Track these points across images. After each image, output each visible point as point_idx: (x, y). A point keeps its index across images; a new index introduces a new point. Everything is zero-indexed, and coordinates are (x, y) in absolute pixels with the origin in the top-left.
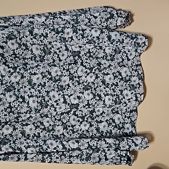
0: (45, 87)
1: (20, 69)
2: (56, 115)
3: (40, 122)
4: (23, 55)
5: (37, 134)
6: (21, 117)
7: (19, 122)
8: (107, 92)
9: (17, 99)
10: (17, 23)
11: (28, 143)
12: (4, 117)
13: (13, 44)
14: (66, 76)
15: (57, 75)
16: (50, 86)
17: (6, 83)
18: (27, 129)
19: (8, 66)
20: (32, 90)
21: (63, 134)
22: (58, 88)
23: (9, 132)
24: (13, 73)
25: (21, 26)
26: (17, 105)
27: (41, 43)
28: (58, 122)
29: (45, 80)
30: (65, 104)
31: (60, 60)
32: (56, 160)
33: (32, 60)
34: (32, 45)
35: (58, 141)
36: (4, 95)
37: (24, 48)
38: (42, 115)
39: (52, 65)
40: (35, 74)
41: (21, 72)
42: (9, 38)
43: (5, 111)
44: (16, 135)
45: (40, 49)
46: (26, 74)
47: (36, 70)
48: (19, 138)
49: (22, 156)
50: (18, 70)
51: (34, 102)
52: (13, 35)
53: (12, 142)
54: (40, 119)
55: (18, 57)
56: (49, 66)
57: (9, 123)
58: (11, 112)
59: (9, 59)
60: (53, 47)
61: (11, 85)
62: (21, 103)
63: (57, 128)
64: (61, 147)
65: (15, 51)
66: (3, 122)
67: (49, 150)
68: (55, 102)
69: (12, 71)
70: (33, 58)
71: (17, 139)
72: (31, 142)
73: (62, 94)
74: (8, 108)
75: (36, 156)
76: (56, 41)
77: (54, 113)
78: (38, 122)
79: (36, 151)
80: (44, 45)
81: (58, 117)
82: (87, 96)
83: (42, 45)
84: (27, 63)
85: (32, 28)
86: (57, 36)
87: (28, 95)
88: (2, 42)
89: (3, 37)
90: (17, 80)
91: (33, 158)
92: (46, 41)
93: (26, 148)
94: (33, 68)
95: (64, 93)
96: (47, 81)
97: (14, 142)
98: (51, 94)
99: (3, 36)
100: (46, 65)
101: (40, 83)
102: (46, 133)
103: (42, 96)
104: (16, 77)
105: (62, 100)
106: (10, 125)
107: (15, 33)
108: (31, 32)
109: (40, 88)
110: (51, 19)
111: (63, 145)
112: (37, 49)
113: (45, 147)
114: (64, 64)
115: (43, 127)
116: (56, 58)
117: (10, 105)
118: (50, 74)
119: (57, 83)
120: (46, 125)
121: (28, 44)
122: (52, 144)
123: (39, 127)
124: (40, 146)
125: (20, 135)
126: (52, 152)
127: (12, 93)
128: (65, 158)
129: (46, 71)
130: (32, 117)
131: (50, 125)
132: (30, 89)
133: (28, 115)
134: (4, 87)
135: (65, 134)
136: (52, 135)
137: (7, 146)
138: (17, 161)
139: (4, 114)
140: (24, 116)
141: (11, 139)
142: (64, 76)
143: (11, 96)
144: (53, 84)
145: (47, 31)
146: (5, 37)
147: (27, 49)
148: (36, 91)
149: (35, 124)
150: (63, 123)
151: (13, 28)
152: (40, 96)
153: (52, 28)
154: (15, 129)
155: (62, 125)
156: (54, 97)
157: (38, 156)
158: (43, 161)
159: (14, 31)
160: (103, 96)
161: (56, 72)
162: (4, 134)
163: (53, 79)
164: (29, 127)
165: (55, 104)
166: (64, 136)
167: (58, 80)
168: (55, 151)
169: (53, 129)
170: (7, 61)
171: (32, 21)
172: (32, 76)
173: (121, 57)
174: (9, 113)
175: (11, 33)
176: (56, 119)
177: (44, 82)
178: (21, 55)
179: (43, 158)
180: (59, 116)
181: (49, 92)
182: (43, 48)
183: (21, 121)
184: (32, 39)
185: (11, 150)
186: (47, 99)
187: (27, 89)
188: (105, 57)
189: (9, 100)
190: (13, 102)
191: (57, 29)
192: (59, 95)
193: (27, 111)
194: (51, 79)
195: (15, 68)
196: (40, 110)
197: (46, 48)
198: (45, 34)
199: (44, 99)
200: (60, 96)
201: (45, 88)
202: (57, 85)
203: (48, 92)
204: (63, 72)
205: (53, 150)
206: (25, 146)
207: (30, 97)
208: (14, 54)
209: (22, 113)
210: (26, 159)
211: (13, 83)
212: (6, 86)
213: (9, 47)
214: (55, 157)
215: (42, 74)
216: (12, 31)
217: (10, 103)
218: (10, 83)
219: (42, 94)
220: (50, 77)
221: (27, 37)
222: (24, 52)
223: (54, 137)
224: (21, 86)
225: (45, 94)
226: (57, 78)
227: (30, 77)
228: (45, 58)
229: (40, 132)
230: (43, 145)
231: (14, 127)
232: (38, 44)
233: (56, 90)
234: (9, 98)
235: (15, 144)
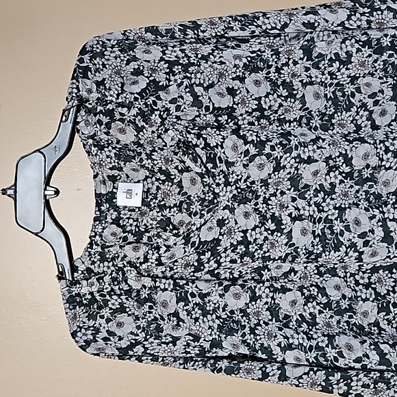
0: (334, 196)
1: (273, 148)
2: (359, 270)
3: (317, 286)
4: (280, 112)
5: (308, 316)
6: (269, 270)
7: (263, 282)
9: (263, 224)
10: (273, 28)
11: (288, 338)
12: (229, 265)
13: (257, 83)
14: (390, 168)
15: (368, 166)
16: (346, 195)
17: (236, 182)
18: (284, 301)
19: (244, 138)
20: (301, 203)
21: (376, 324)
22: (367, 200)
23: (241, 303)
24: (255, 156)
25: (279, 35)
26: (262, 238)
27: (329, 81)
28: (364, 291)
29: (335, 178)
30: (386, 245)
31: (375, 127)
32: (362, 391)
33: (300, 125)
34: (304, 85)
35: (365, 341)
36: (232, 210)
37: (285, 93)
38: (321, 269)
39: (355, 140)
40: (310, 161)
41: (275, 154)
42: (252, 67)
43: (233, 251)
44: (257, 314)
45: (326, 95)
46: (288, 161)
47: (314, 151)
48: (264, 322)
49: (272, 369)
50: (267, 150)
51: (304, 232)
52: (262, 60)
53: (247, 330)
54: (316, 279)
55: (268, 118)
56: (347, 140)
57: (240, 282)
58: (246, 254)
59: (246, 122)
60: (358, 90)
61: (248, 187)
62: (273, 232)
63: (361, 307)
64: (375, 357)
65: (262, 102)
66: (225, 279)
67: (341, 363)
68: (359, 236)
69: (253, 151)
70: (304, 120)
71: (258, 324)
72: (296, 336)
73: (379, 216)
74: (239, 243)
75: (307, 374)
77: (353, 267)
78: (312, 285)
79: (308, 360)
80: (337, 84)
81: (363, 278)
83: (331, 85)
84: (289, 134)
85: (308, 41)
86: (376, 61)
87: (290, 215)
88: (233, 79)
89: (235, 66)
90: (264, 175)
91: (301, 377)
92: (343, 76)
93: (284, 350)
94: (305, 145)
95: (386, 216)
96: (338, 182)
97: (252, 331)
98: (350, 215)
99: (237, 62)
100: (337, 138)
101: (321, 185)
102: (332, 317)
103: (327, 220)
104: (261, 167)
105: (380, 233)
106: (243, 286)
107: (268, 54)
108: (308, 51)
109: (319, 199)
110: (362, 14)
111: (382, 355)
112: (317, 96)
113: (331, 353)
114: (387, 138)
115: (324, 300)
116: (363, 121)
117: (245, 237)
118: (348, 161)
119: (366, 187)
120: (335, 295)
121: (296, 83)
122: (350, 348)
123: (315, 298)
124: (318, 348)
125: (266, 315)
126: (353, 369)
127: (249, 207)
128: (389, 388)
129: (338, 154)
130: (296, 273)
131: (344, 297)
132: (294, 200)
133: (286, 267)
134: (231, 192)
135: (381, 325)
136: (347, 322)
137: (236, 339)
138: (259, 379)
139: (228, 259)
140: (277, 268)
141: (244, 321)
142: (387, 169)
143: (247, 215)
144: (353, 190)
145: (351, 47)
146: (241, 64)
147: (291, 95)
148: (310, 206)
149: (305, 291)
150: (377, 294)
151: (260, 43)
152: (320, 218)
153: (364, 38)
154: (254, 298)
155: (376, 299)
156: (357, 222)
157: (315, 373)
158: (327, 389)
159: (263, 49)
161: (366, 156)
162: (228, 309)
163: (356, 175)
164: (289, 296)
165: (360, 242)
166: (380, 329)
167: (368, 180)
168: (358, 366)
169: (350, 309)
170: (239, 127)
171: (312, 21)
172: (301, 166)
174: (242, 257)
175: (258, 55)
176: (357, 284)
177: (331, 184)
178: (276, 112)
179: (327, 380)
180: (366, 275)
181: (345, 208)
182: (334, 93)
183: (268, 280)
184: (307, 69)
185: (244, 350)
186: (338, 226)
187: (286, 199)
189: (243, 223)
190: (253, 229)
191: (378, 40)
192: (371, 218)
193: (287, 255)
194: (349, 175)
195: (260, 145)
196: (319, 255)
197: (339, 94)
198: (343, 55)
199: (331, 228)
200: (374, 221)
201: (332, 199)
202: (367, 192)
203: (341, 210)
204: (385, 157)
205: (353, 365)
206: (279, 345)
207: (294, 219)
208: (260, 108)
209: (274, 260)
210: (283, 377)
211: (253, 183)
212: (236, 188)
213: (248, 92)
214: (360, 383)
215: (327, 160)
216: (259, 50)
217: (245, 232)
218: (245, 181)
219: (325, 215)
220: (347, 170)
221: (295, 63)
222: (284, 103)
223: (352, 330)
224: (272, 191)
225: (333, 214)
226: (367, 173)
227: (297, 169)
228: (334, 121)
229: (317, 312)
230: (327, 346)
231: (254, 292)
232: (322, 83)
233: (364, 204)
234: (243, 219)
235: (256, 335)
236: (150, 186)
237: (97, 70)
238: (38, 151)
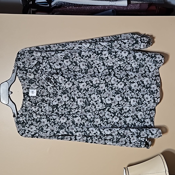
0: (88, 91)
1: (72, 79)
2: (96, 111)
3: (85, 115)
4: (74, 69)
5: (82, 123)
6: (72, 112)
7: (70, 115)
8: (132, 96)
9: (70, 100)
10: (71, 48)
11: (77, 129)
12: (61, 111)
13: (67, 62)
14: (103, 83)
15: (97, 83)
16: (91, 91)
17: (62, 88)
18: (76, 120)
19: (64, 77)
20: (80, 93)
21: (100, 124)
22: (97, 92)
23: (65, 121)
24: (67, 81)
25: (73, 49)
26: (70, 103)
27: (86, 61)
28: (97, 116)
29: (88, 86)
30: (102, 104)
31: (99, 72)
32: (96, 141)
33: (79, 72)
34: (80, 62)
35: (97, 129)
36: (61, 96)
37: (75, 64)
38: (86, 110)
39: (93, 76)
40: (82, 82)
41: (73, 81)
42: (65, 58)
43: (62, 107)
44: (69, 123)
45: (85, 65)
46: (76, 82)
47: (83, 80)
48: (71, 126)
49: (73, 138)
50: (70, 80)
51: (81, 101)
52: (68, 56)
53: (66, 128)
54: (85, 113)
55: (70, 71)
56: (91, 77)
57: (64, 115)
58: (66, 108)
59: (65, 72)
60: (94, 63)
61: (66, 90)
62: (72, 102)
63: (96, 120)
64: (99, 133)
65: (69, 67)
66: (60, 114)
67: (91, 135)
68: (95, 102)
69: (67, 80)
70: (80, 71)
71: (69, 126)
72: (79, 129)
73: (100, 96)
74: (64, 105)
75: (82, 138)
76: (97, 60)
77: (94, 110)
78: (83, 115)
79: (82, 135)
80: (88, 62)
81: (97, 112)
82: (118, 98)
83: (87, 62)
84: (76, 75)
85: (80, 51)
86: (97, 57)
87: (77, 97)
88: (61, 61)
89: (61, 58)
90: (70, 86)
91: (80, 139)
92: (90, 60)
93: (76, 132)
94: (80, 78)
95: (102, 96)
96: (89, 87)
97: (68, 128)
98: (92, 96)
99: (61, 57)
100: (89, 76)
101: (85, 89)
102: (89, 123)
103: (87, 98)
104: (69, 84)
105: (100, 101)
106: (65, 116)
107: (69, 55)
108: (80, 54)
109: (85, 92)
110: (93, 45)
111: (101, 132)
112: (83, 65)
113: (88, 132)
114: (102, 76)
115: (86, 119)
116: (96, 71)
117: (65, 103)
118: (92, 82)
119: (97, 89)
120: (89, 117)
121: (77, 62)
122: (93, 131)
123: (84, 119)
124: (85, 131)
125: (71, 124)
126: (93, 136)
127: (66, 95)
128: (102, 140)
129: (89, 80)
130: (79, 112)
131: (91, 118)
132: (78, 93)
133: (77, 110)
134: (61, 91)
135: (101, 124)
136: (93, 124)
137: (63, 130)
138: (70, 140)
139: (61, 109)
140: (74, 111)
141: (65, 126)
142: (102, 84)
143: (65, 97)
144: (93, 90)
145: (91, 53)
146: (63, 57)
147: (76, 65)
148: (82, 94)
149: (81, 117)
150: (100, 116)
151: (67, 52)
152: (85, 97)
153: (94, 51)
154: (68, 119)
155: (100, 118)
156: (94, 98)
157: (84, 138)
158: (87, 141)
159: (68, 53)
160: (129, 98)
161: (96, 81)
162: (61, 122)
163: (94, 85)
164: (77, 118)
165: (95, 103)
166: (101, 125)
167: (97, 87)
168: (95, 135)
169: (93, 121)
170: (63, 74)
171: (81, 46)
172: (80, 84)
173: (144, 69)
174: (64, 109)
175: (67, 55)
176: (95, 114)
177: (88, 88)
178: (73, 69)
179: (87, 139)
180: (98, 112)
181: (91, 95)
182: (88, 64)
183: (72, 114)
184: (80, 59)
185: (66, 133)
186: (89, 99)
187: (76, 92)
188: (132, 70)
190: (67, 101)
191: (98, 51)
192: (98, 97)
193: (76, 108)
194: (92, 86)
195: (68, 78)
196: (85, 107)
197: (89, 64)
198: (89, 56)
199: (88, 100)
200: (99, 98)
201: (88, 92)
202: (97, 90)
203: (90, 95)
204: (101, 81)
205: (93, 135)
206: (75, 131)
207: (78, 98)
208: (68, 68)
209: (73, 109)
210: (76, 139)
211: (67, 88)
212: (62, 90)
213: (65, 64)
214: (95, 139)
215: (86, 82)
216: (67, 54)
217: (65, 102)
218: (65, 88)
219: (86, 96)
220: (92, 84)
221: (77, 57)
222: (75, 67)
223: (94, 126)
224: (72, 90)
225: (88, 96)
226: (97, 85)
227: (78, 84)
228: (88, 71)
229: (85, 122)
230: (87, 131)
231: (68, 118)
232: (84, 62)
233: (96, 93)
234: (65, 98)
235: (68, 129)
236: (38, 90)
237: (22, 59)
238: (6, 81)
